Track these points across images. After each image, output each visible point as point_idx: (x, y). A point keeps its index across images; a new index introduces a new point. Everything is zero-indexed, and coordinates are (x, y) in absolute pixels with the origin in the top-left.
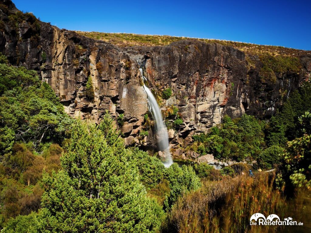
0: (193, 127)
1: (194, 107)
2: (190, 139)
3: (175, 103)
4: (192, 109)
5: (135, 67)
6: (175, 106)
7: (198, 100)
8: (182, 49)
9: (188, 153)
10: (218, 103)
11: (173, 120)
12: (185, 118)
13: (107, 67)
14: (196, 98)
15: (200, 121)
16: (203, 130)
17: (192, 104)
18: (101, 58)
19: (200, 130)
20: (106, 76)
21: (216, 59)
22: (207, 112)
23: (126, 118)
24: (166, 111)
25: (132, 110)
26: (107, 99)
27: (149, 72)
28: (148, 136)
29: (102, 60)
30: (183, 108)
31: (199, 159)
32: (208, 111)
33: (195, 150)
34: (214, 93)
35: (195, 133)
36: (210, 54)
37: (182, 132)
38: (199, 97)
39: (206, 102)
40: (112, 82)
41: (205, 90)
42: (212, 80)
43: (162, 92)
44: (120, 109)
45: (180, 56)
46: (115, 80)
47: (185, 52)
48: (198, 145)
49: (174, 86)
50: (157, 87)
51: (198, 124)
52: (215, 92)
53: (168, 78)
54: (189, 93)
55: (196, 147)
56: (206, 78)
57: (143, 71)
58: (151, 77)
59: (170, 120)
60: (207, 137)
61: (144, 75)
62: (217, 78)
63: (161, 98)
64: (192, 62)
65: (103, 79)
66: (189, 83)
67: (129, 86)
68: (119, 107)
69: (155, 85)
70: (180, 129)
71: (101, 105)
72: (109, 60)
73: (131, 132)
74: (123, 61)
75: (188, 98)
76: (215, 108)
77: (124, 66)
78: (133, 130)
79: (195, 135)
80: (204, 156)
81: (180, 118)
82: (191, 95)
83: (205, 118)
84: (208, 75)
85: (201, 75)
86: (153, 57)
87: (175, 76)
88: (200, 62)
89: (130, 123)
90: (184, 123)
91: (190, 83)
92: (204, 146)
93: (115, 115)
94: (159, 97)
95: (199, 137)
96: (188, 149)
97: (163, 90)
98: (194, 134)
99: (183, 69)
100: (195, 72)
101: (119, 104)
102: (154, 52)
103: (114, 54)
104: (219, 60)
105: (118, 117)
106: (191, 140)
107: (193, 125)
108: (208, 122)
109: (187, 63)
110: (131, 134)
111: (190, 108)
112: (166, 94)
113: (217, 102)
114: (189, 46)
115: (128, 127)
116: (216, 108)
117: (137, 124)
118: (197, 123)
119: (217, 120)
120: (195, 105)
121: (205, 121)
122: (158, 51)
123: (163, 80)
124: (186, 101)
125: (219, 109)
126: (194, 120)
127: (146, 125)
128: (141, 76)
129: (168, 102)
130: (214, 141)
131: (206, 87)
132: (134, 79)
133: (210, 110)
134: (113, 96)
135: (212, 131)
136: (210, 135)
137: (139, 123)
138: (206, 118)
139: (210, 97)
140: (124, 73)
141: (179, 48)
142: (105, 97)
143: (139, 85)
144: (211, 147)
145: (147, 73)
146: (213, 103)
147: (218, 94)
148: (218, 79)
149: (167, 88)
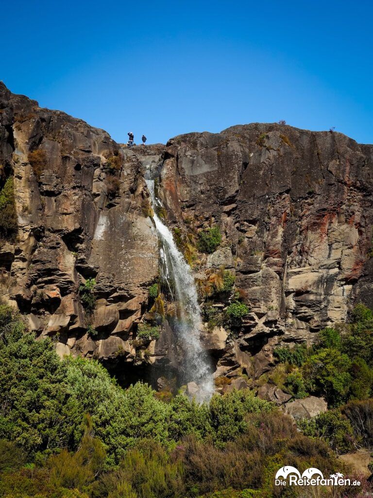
0: (276, 327)
1: (278, 277)
2: (267, 356)
3: (230, 263)
4: (272, 282)
5: (132, 170)
6: (229, 270)
7: (290, 261)
8: (250, 141)
9: (263, 390)
10: (339, 273)
11: (223, 305)
12: (255, 301)
13: (57, 160)
14: (282, 255)
15: (295, 313)
16: (300, 337)
17: (272, 270)
18: (45, 139)
19: (293, 335)
20: (52, 181)
21: (333, 165)
22: (312, 293)
23: (100, 289)
24: (206, 280)
25: (118, 271)
26: (52, 238)
27: (169, 188)
28: (160, 340)
29: (47, 145)
30: (251, 278)
31: (287, 407)
32: (314, 291)
33: (280, 384)
34: (330, 249)
35: (282, 343)
36: (318, 154)
37: (248, 336)
38: (292, 254)
39: (308, 267)
40: (65, 196)
41: (306, 238)
42: (324, 216)
43: (198, 235)
44: (86, 266)
45: (246, 156)
46: (74, 191)
47: (257, 147)
48: (288, 371)
49: (227, 224)
50: (186, 222)
51: (290, 321)
52: (330, 245)
53: (215, 203)
54: (265, 243)
55: (282, 376)
56: (309, 211)
57: (156, 185)
58: (173, 199)
59: (217, 305)
60: (311, 354)
61: (156, 195)
62: (335, 212)
63: (195, 249)
64: (274, 169)
65: (45, 188)
66: (266, 219)
67: (114, 212)
68: (82, 261)
69: (182, 218)
70: (243, 329)
71: (36, 252)
72: (63, 145)
73: (114, 324)
74: (103, 155)
75: (263, 254)
76: (333, 285)
77: (103, 166)
78: (120, 321)
79: (281, 348)
80: (302, 401)
81: (240, 300)
82: (271, 248)
83: (307, 306)
84: (312, 204)
85: (295, 201)
86: (179, 152)
87: (232, 200)
88: (294, 173)
89: (114, 304)
90: (253, 314)
91: (269, 218)
92: (301, 375)
93: (73, 280)
94: (190, 246)
95: (290, 354)
96: (264, 380)
97: (200, 230)
98: (279, 344)
99: (253, 186)
100: (281, 194)
101: (82, 251)
102: (182, 143)
103: (78, 134)
104: (339, 169)
105: (83, 285)
106: (272, 359)
107: (275, 322)
108: (313, 318)
109: (261, 173)
110: (115, 331)
111: (267, 278)
112: (207, 239)
113: (336, 270)
114: (268, 134)
115: (107, 312)
116: (335, 283)
117: (128, 305)
118: (286, 317)
119: (337, 315)
120: (279, 273)
121: (307, 314)
122: (192, 140)
123: (200, 206)
124: (259, 262)
125: (342, 288)
126: (276, 310)
127: (154, 311)
128: (148, 195)
129: (211, 259)
130: (327, 363)
131: (310, 232)
132: (128, 198)
133: (318, 287)
134: (67, 229)
135: (323, 338)
136: (318, 348)
137: (133, 304)
138: (309, 307)
139: (320, 257)
140: (102, 180)
141: (244, 137)
142: (47, 233)
143: (139, 214)
144: (319, 377)
145: (165, 191)
146: (327, 272)
147: (339, 251)
148: (338, 213)
149: (210, 226)
